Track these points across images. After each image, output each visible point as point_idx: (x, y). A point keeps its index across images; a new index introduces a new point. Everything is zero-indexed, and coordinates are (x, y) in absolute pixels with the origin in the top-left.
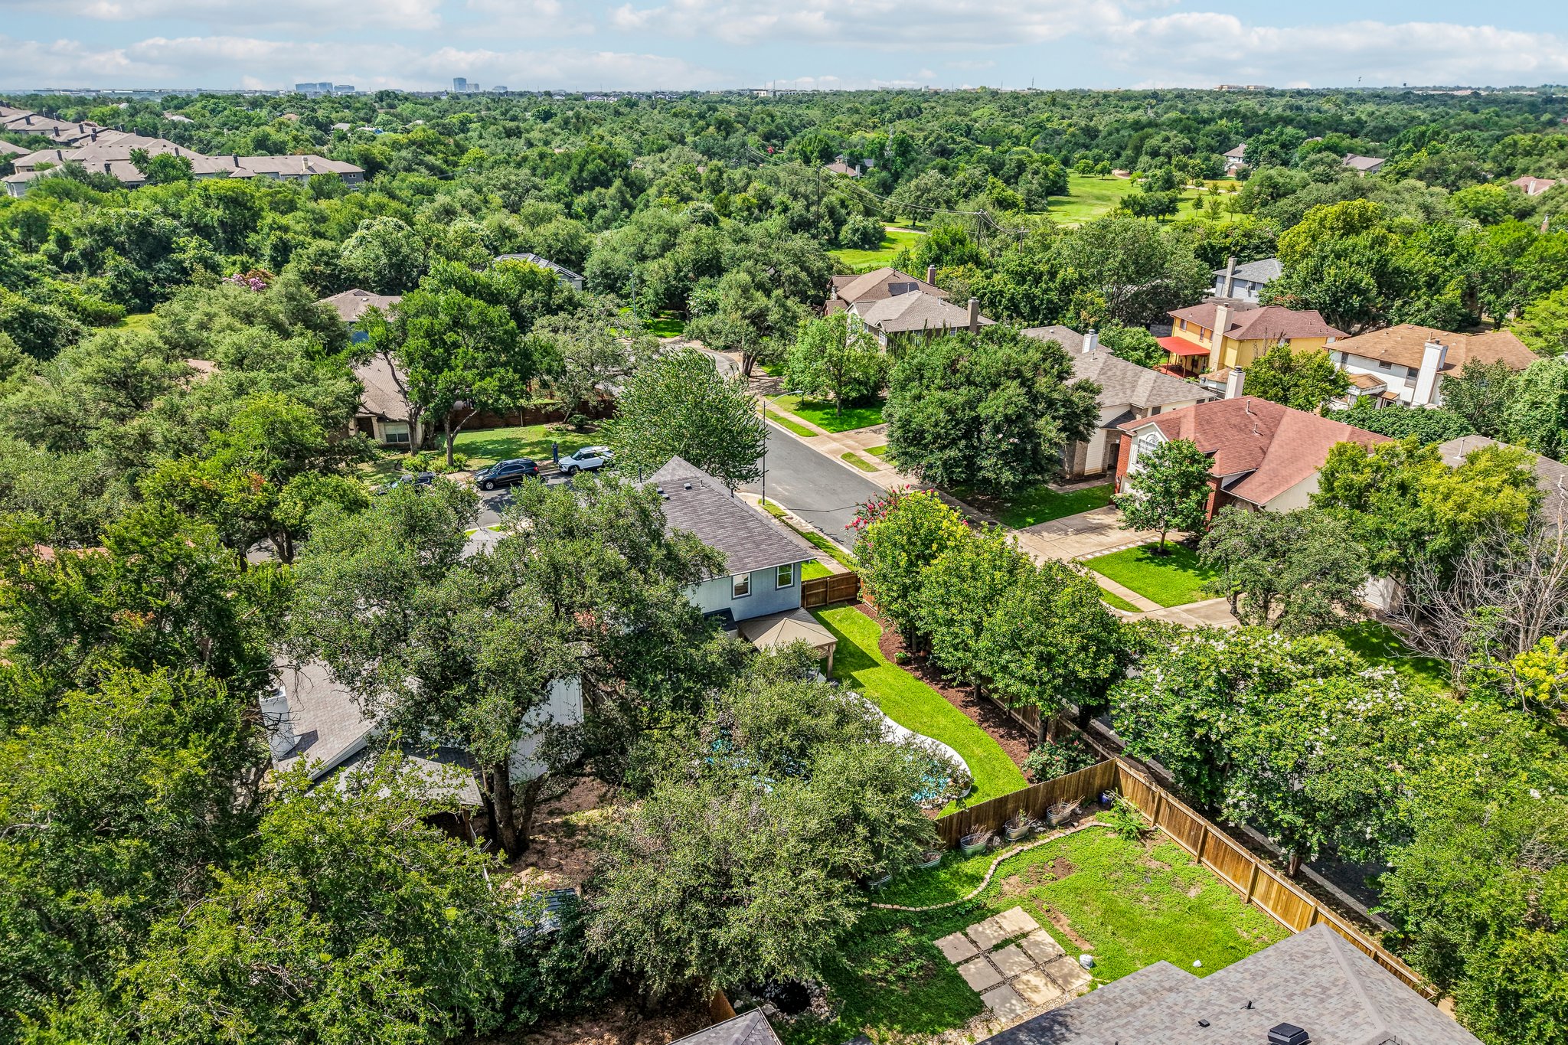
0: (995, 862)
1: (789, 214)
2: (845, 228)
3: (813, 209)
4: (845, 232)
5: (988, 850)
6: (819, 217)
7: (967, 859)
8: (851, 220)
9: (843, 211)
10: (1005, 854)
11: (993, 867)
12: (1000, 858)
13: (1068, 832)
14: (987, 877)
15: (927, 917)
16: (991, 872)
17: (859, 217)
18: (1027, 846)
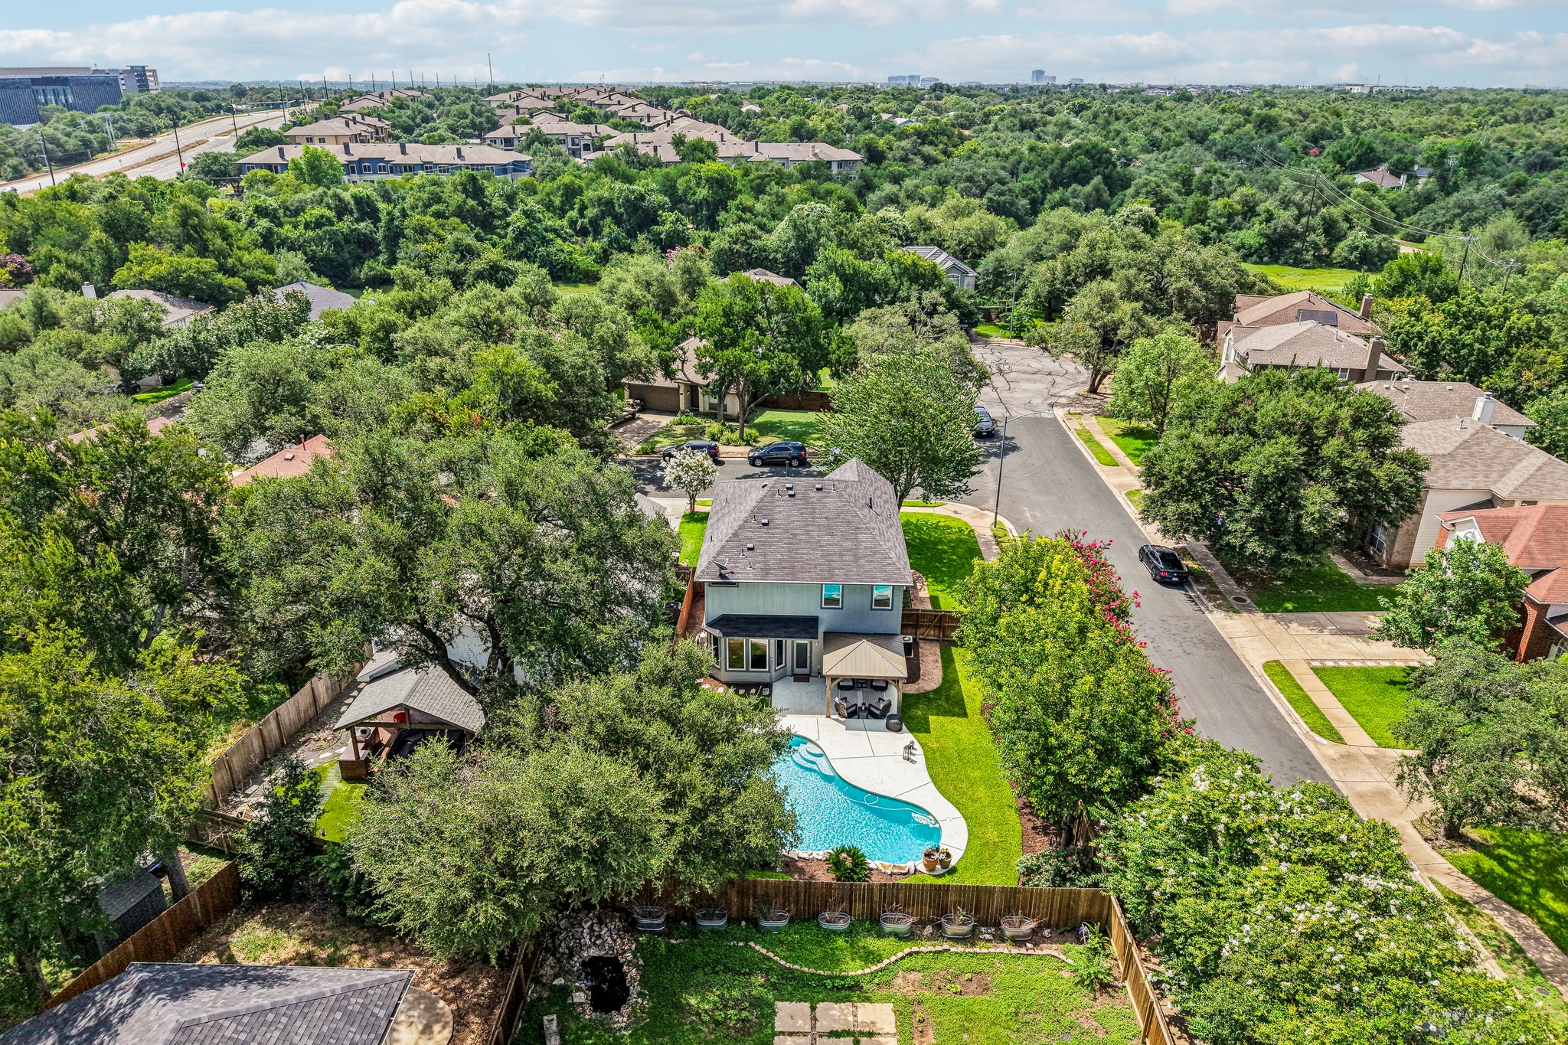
0: (907, 950)
1: (1272, 224)
2: (1342, 244)
3: (1304, 220)
4: (1341, 249)
5: (910, 936)
6: (1309, 229)
7: (881, 935)
8: (1351, 236)
9: (1345, 225)
10: (926, 947)
11: (900, 955)
12: (915, 949)
13: (1015, 951)
14: (886, 961)
15: (788, 976)
16: (893, 958)
17: (1363, 233)
18: (960, 949)
